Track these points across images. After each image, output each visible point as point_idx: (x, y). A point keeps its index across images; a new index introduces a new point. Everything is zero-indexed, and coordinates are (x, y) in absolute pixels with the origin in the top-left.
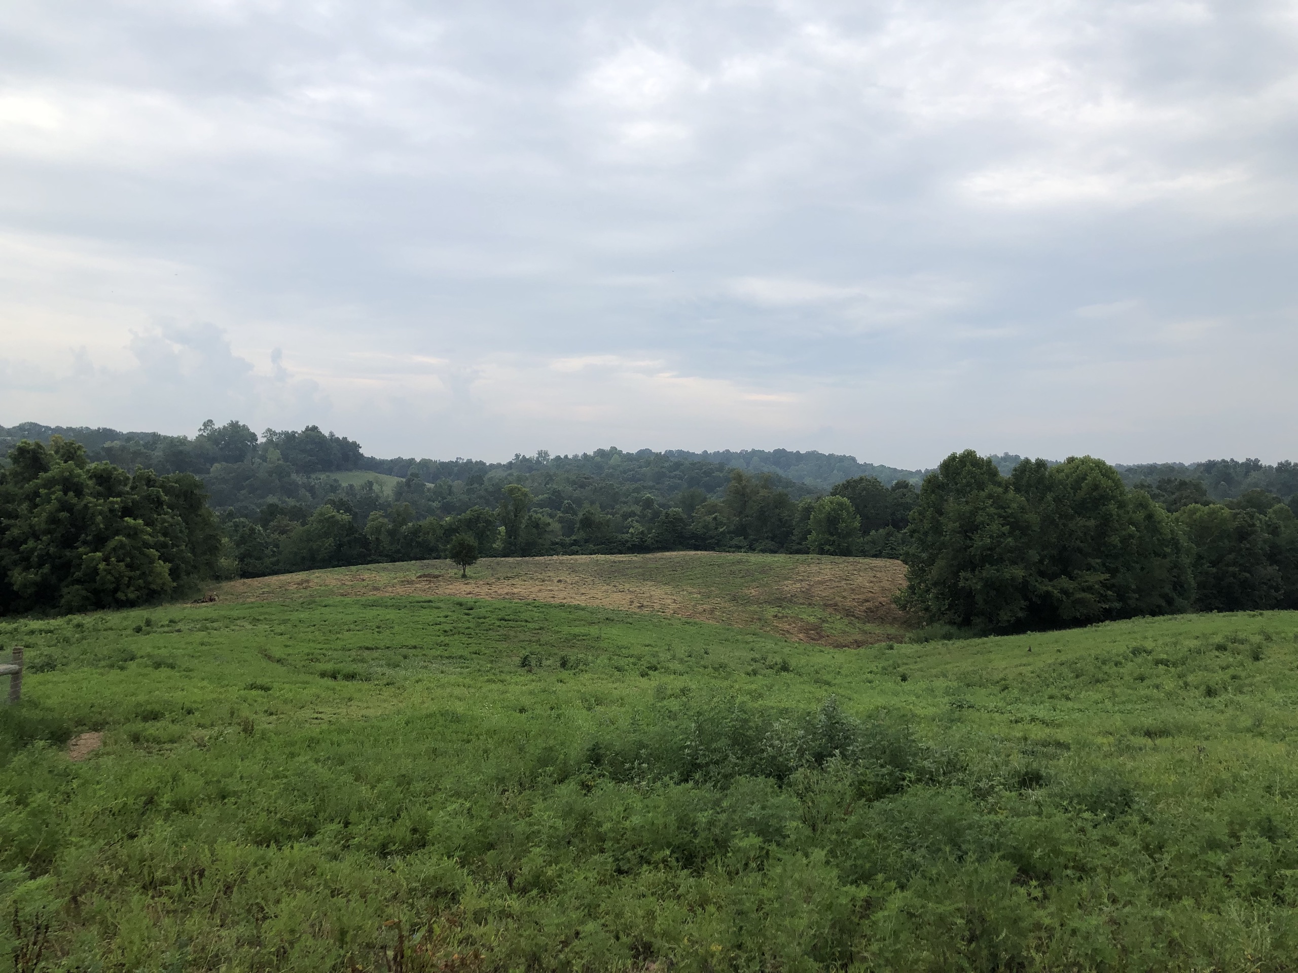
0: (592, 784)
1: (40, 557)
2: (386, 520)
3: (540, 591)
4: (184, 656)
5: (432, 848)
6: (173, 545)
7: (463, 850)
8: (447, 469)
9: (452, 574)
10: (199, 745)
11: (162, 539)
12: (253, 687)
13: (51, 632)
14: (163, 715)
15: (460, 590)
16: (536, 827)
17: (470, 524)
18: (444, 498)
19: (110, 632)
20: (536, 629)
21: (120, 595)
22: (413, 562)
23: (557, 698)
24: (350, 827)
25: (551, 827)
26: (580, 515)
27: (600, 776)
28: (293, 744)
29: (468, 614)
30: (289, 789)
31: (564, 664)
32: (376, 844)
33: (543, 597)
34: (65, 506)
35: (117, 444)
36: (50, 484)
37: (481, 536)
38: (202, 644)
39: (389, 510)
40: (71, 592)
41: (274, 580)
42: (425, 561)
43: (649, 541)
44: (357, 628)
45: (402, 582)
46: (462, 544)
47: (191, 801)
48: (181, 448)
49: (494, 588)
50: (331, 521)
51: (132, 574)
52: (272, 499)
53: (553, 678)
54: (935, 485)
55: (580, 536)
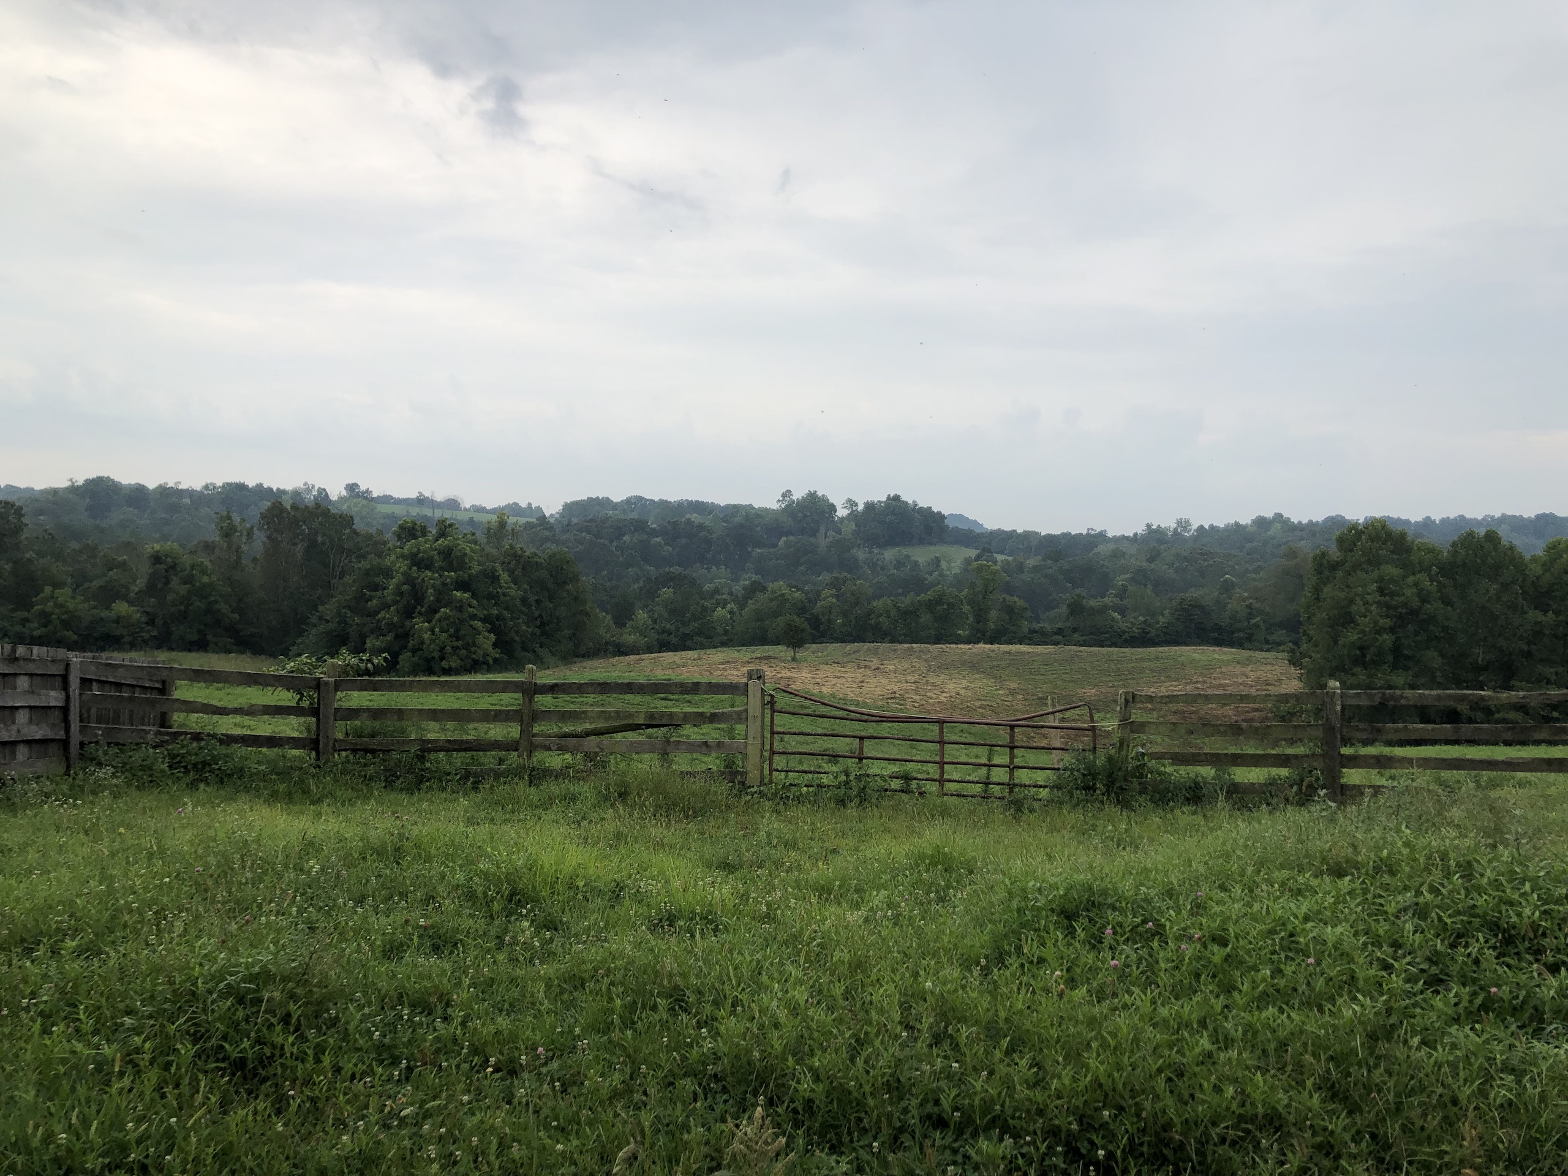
1: (387, 625)
21: (444, 664)
34: (408, 580)
40: (404, 660)
43: (1153, 633)
48: (756, 521)
54: (1321, 565)
55: (1068, 624)
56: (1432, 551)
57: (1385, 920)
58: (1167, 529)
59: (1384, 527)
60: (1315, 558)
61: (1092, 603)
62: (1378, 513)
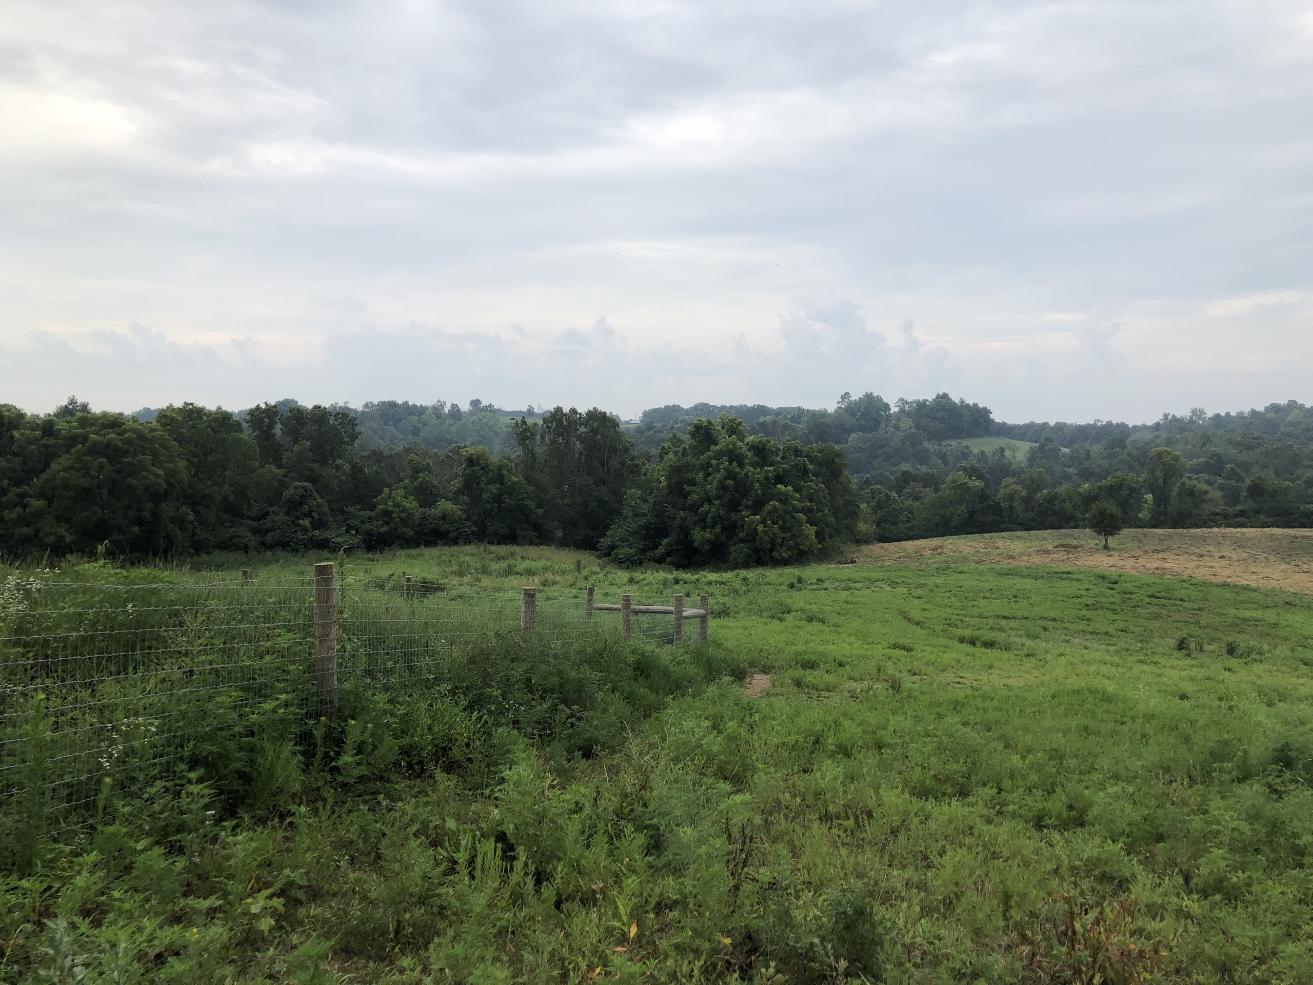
0: (1283, 789)
1: (713, 518)
2: (1019, 487)
3: (1197, 567)
4: (831, 612)
5: (1093, 829)
6: (818, 510)
7: (1128, 837)
8: (1084, 433)
9: (1092, 545)
10: (852, 697)
11: (809, 504)
12: (895, 646)
13: (723, 583)
14: (818, 665)
15: (1103, 562)
16: (1214, 827)
17: (1112, 491)
18: (1081, 464)
19: (769, 587)
20: (1193, 609)
21: (775, 554)
22: (1049, 531)
23: (1227, 688)
24: (1003, 794)
25: (1233, 829)
26: (1248, 482)
27: (1292, 781)
28: (940, 705)
29: (1112, 589)
30: (941, 749)
31: (1231, 650)
32: (1030, 814)
33: (1201, 574)
34: (731, 475)
35: (768, 418)
36: (719, 455)
37: (1124, 504)
38: (847, 602)
39: (1023, 476)
40: (737, 550)
41: (909, 545)
42: (1062, 531)
44: (993, 596)
45: (1039, 551)
46: (1102, 513)
47: (852, 747)
48: (822, 420)
49: (1141, 562)
50: (964, 488)
51: (784, 535)
52: (905, 467)
53: (1219, 666)
58: (1183, 418)
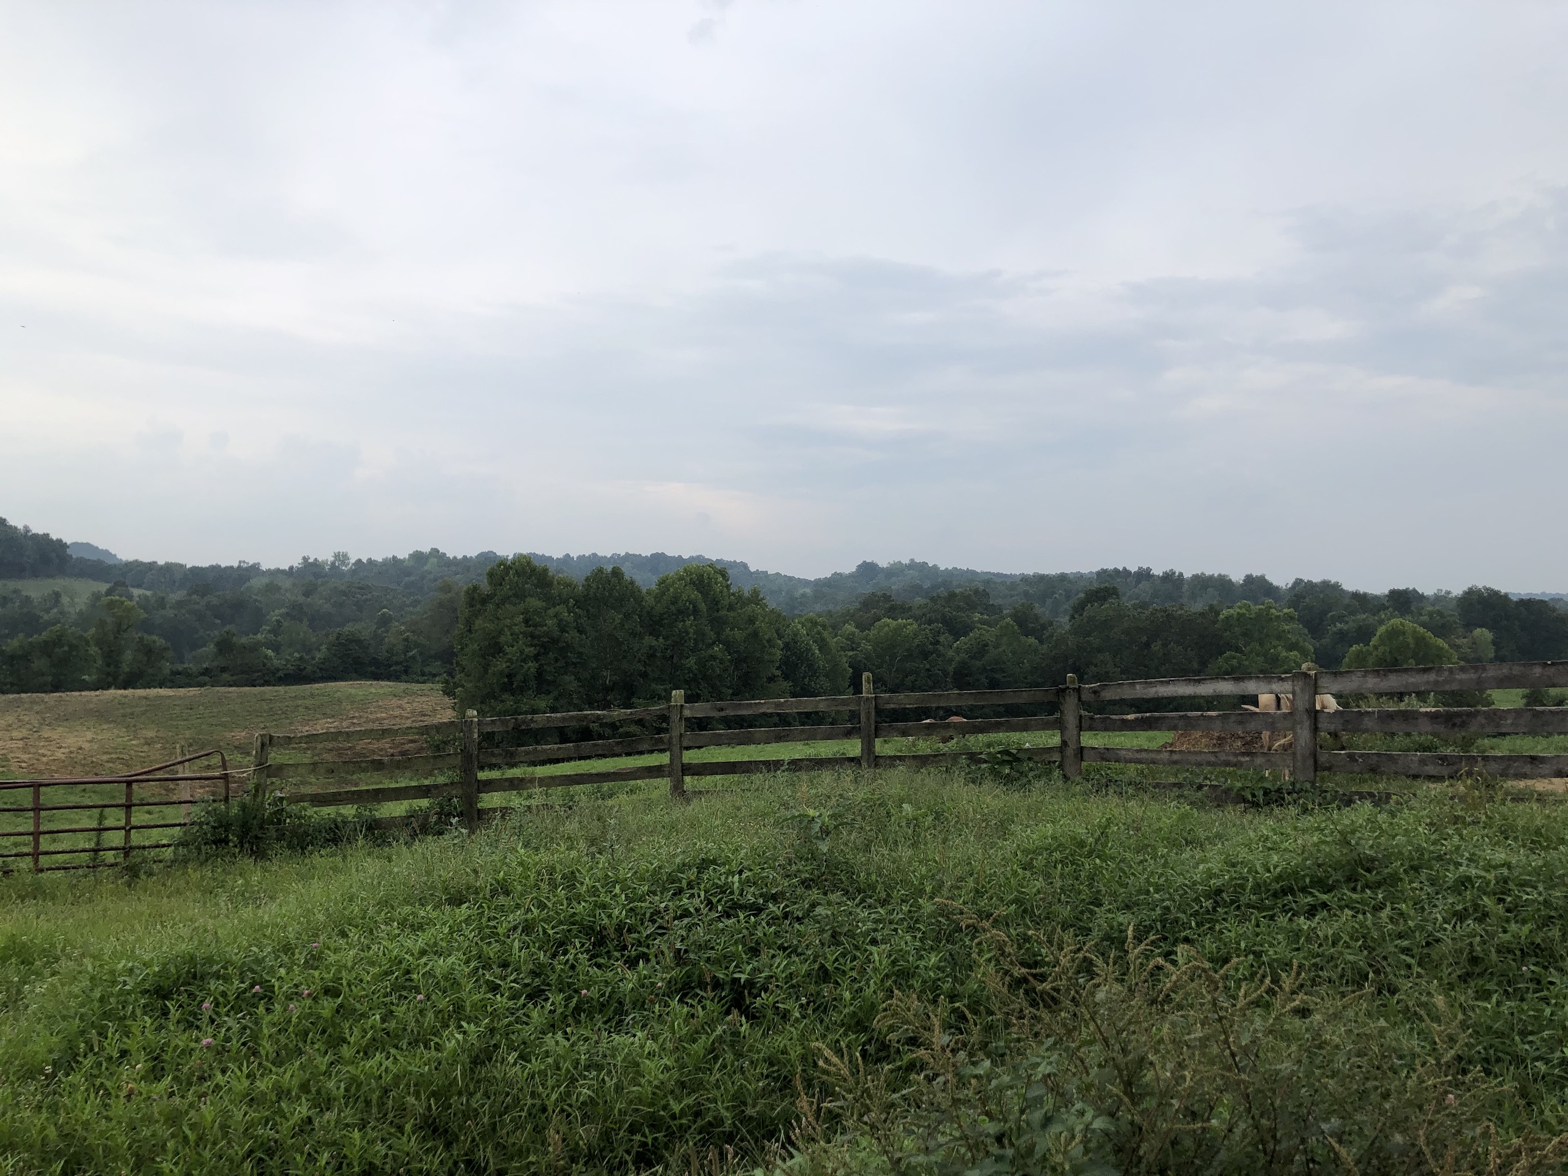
17: (47, 648)
37: (63, 664)
43: (309, 669)
54: (473, 599)
55: (215, 664)
56: (568, 585)
57: (496, 941)
58: (325, 563)
59: (529, 563)
60: (467, 592)
61: (244, 640)
62: (525, 551)
